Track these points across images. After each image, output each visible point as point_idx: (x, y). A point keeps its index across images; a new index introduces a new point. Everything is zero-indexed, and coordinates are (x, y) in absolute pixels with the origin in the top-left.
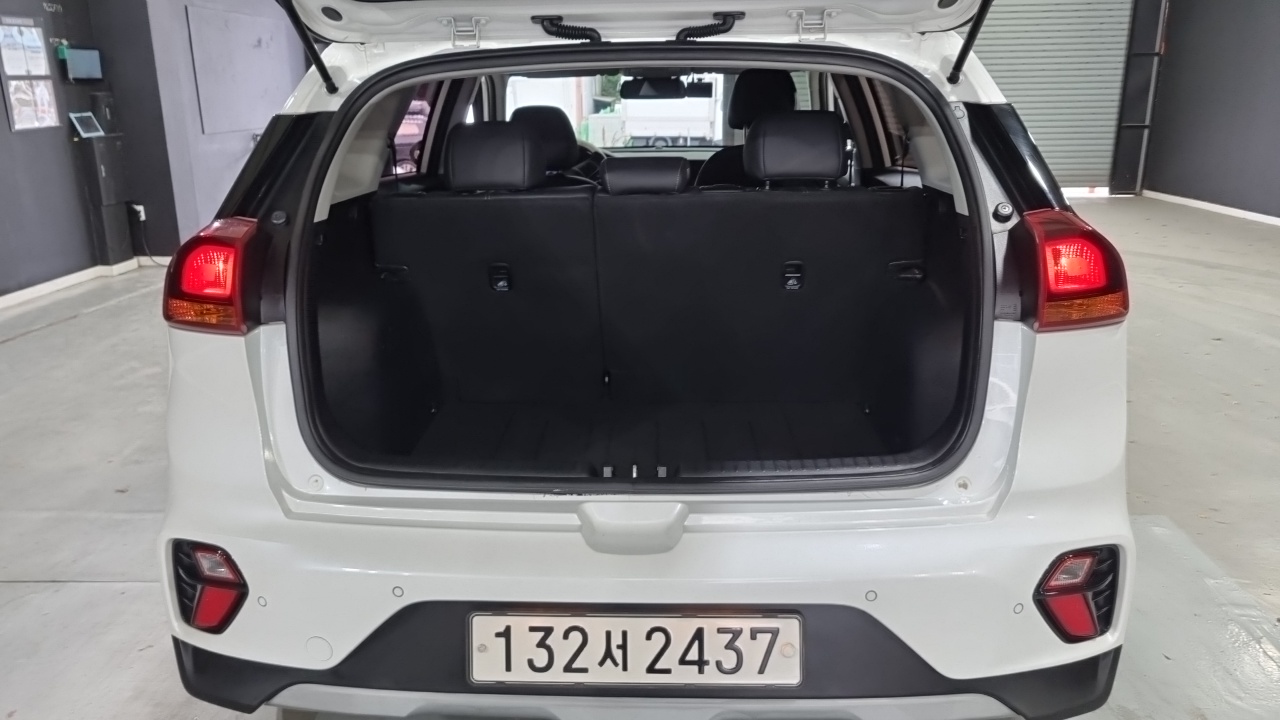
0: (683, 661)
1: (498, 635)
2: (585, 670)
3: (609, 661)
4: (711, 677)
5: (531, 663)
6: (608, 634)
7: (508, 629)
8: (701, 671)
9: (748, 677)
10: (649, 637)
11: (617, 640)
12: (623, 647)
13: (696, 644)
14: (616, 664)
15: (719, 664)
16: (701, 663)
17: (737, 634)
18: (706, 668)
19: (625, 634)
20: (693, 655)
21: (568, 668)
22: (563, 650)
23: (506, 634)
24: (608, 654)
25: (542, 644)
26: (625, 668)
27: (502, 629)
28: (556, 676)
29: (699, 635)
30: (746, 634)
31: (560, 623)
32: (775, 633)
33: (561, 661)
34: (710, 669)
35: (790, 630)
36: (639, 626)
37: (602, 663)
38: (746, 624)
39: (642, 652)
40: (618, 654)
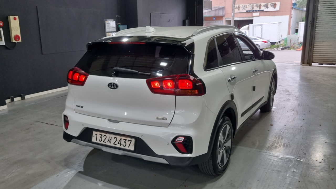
0: (118, 143)
1: (96, 135)
2: (105, 142)
3: (109, 141)
4: (122, 147)
5: (99, 140)
6: (109, 137)
7: (97, 134)
8: (120, 145)
9: (126, 148)
10: (114, 139)
11: (110, 138)
12: (111, 139)
13: (120, 141)
14: (110, 142)
15: (123, 145)
16: (121, 144)
17: (126, 140)
18: (121, 145)
19: (111, 137)
20: (120, 143)
21: (104, 142)
22: (103, 138)
23: (97, 135)
24: (109, 140)
25: (101, 137)
26: (111, 143)
27: (96, 134)
28: (102, 142)
29: (121, 139)
30: (127, 141)
31: (103, 134)
32: (131, 141)
33: (103, 140)
34: (122, 145)
35: (133, 140)
36: (113, 136)
37: (108, 142)
38: (127, 139)
39: (113, 141)
40: (110, 140)
